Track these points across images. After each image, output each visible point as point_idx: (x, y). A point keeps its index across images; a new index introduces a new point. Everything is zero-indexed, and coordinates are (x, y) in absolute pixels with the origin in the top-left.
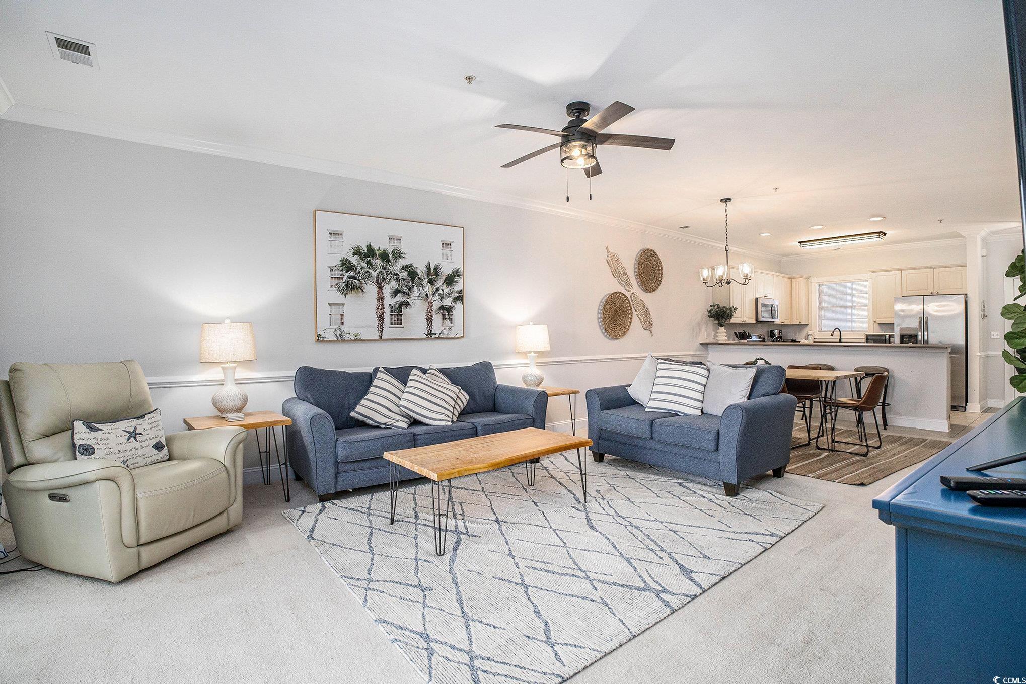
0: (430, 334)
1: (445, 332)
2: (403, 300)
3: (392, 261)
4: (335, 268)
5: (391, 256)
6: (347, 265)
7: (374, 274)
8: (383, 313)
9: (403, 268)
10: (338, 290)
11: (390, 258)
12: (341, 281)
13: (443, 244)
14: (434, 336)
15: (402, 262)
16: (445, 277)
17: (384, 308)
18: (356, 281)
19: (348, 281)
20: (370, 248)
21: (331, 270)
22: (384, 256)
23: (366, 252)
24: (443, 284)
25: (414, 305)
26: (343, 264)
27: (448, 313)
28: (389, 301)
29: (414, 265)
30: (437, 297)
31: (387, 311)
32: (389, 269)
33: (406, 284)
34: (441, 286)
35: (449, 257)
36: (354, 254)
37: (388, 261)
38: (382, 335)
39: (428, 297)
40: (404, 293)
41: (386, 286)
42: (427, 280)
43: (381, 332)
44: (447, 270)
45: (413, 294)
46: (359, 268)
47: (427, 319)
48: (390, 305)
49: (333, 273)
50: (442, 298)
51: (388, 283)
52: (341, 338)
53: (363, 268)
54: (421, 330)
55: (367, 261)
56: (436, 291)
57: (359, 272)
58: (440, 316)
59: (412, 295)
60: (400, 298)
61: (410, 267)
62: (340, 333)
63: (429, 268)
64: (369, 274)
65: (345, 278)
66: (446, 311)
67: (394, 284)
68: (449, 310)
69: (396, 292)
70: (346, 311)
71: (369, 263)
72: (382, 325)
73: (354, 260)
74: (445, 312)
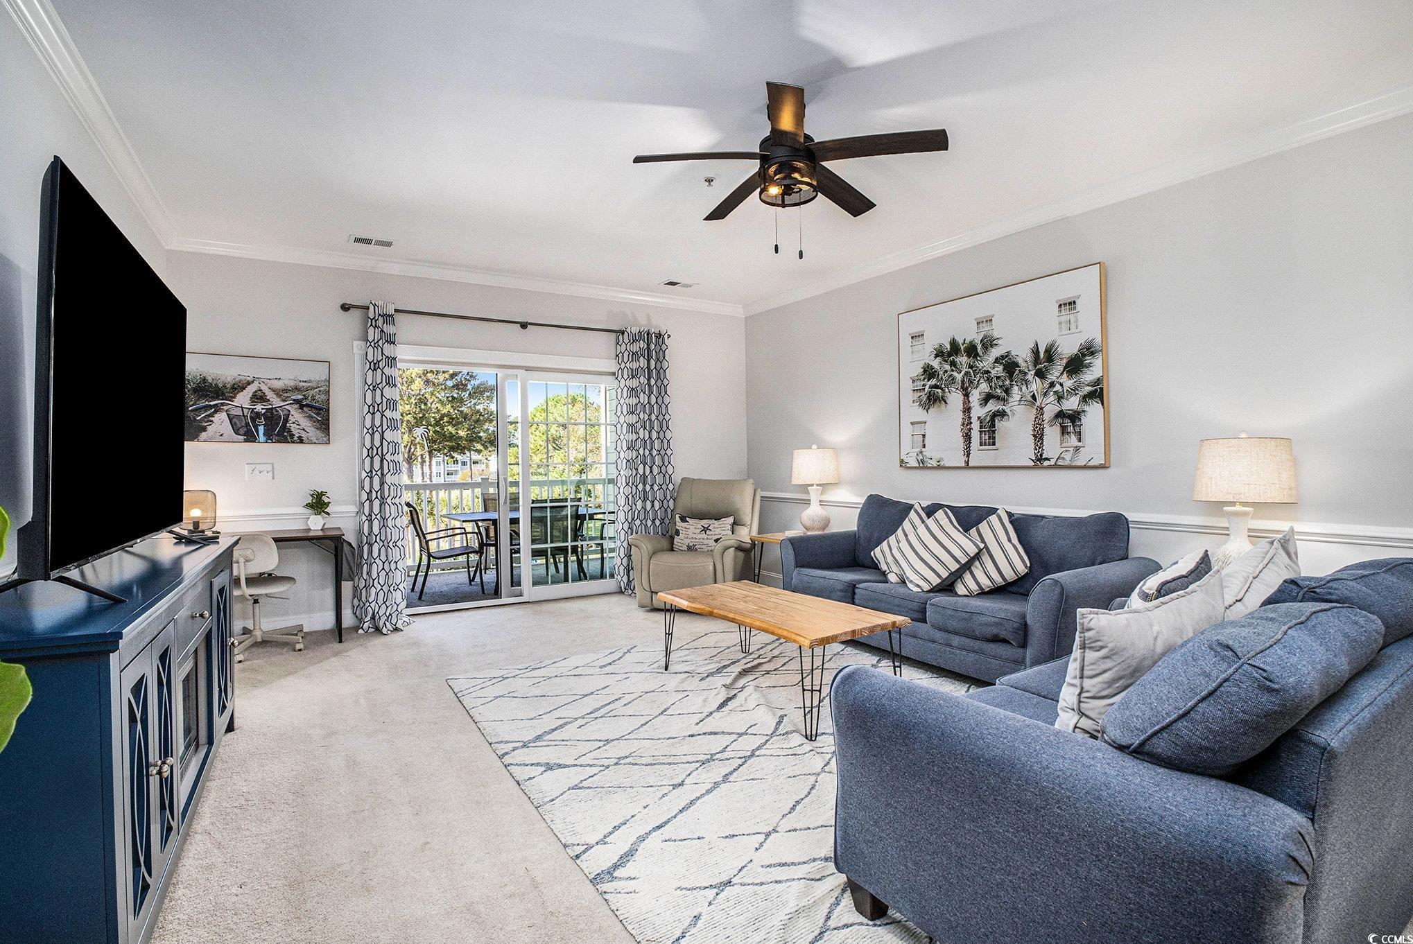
0: (1039, 459)
1: (1068, 456)
2: (997, 409)
3: (981, 354)
4: (917, 378)
5: (979, 347)
6: (929, 372)
7: (959, 377)
8: (970, 430)
9: (997, 361)
10: (920, 405)
11: (979, 350)
12: (923, 393)
13: (1060, 306)
14: (1046, 463)
15: (995, 353)
16: (1065, 361)
17: (971, 423)
18: (939, 391)
19: (930, 392)
20: (954, 343)
21: (913, 381)
22: (971, 351)
23: (949, 349)
24: (1062, 374)
25: (1014, 414)
26: (925, 371)
27: (1073, 422)
28: (978, 411)
29: (1013, 353)
30: (1051, 398)
31: (976, 426)
32: (977, 367)
33: (1001, 384)
34: (1058, 378)
35: (1073, 326)
36: (936, 356)
37: (977, 355)
38: (968, 460)
39: (1035, 399)
40: (998, 398)
41: (974, 391)
42: (1033, 372)
43: (968, 456)
44: (1068, 347)
45: (1012, 397)
46: (941, 373)
47: (1034, 435)
48: (979, 418)
49: (915, 384)
50: (1060, 398)
51: (977, 387)
52: (922, 465)
53: (946, 371)
54: (1026, 454)
55: (951, 362)
56: (1050, 387)
57: (942, 378)
58: (1057, 429)
59: (1011, 400)
60: (993, 406)
61: (1007, 356)
62: (921, 457)
63: (1036, 352)
64: (953, 379)
65: (927, 388)
66: (1070, 421)
67: (984, 387)
68: (1075, 417)
69: (987, 398)
70: (929, 430)
71: (953, 364)
72: (969, 447)
73: (936, 364)
74: (1067, 421)
